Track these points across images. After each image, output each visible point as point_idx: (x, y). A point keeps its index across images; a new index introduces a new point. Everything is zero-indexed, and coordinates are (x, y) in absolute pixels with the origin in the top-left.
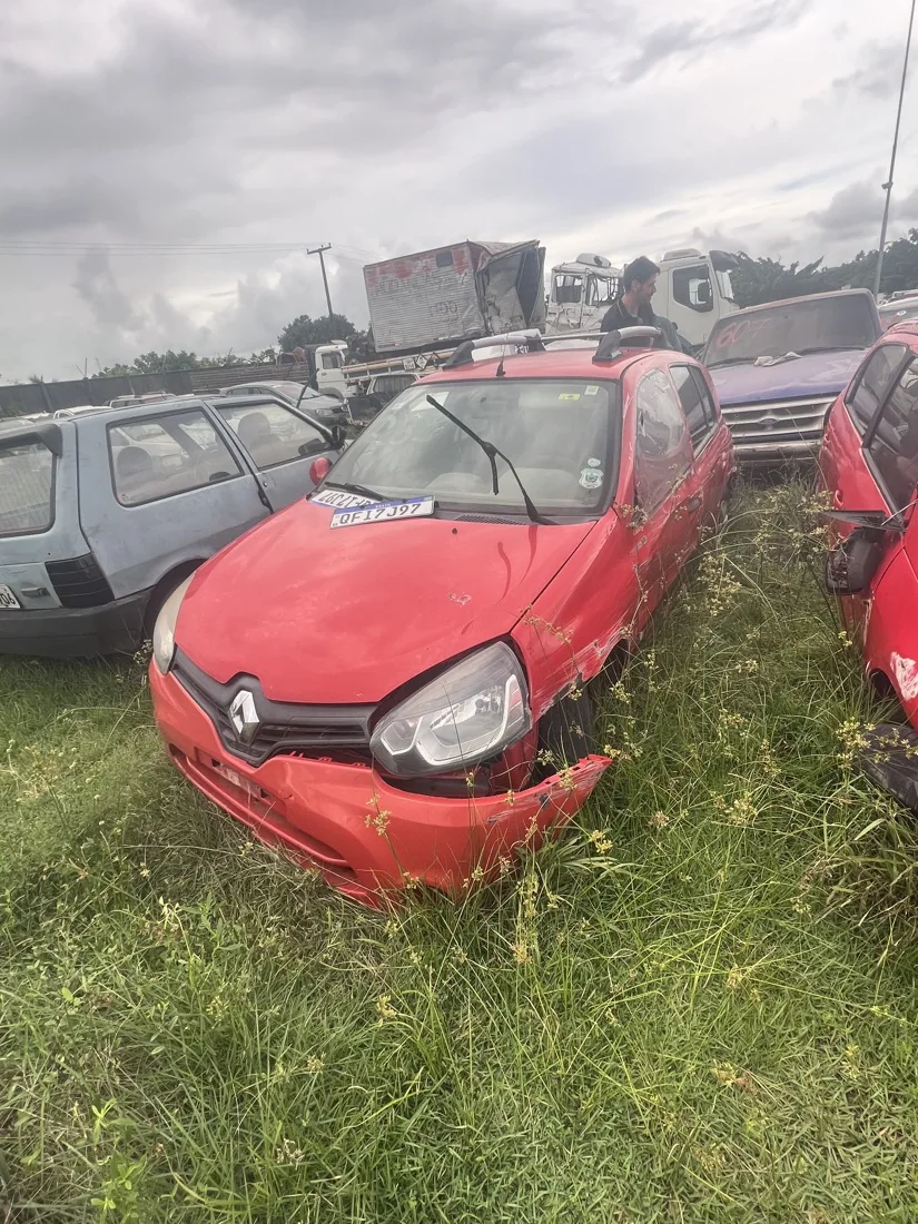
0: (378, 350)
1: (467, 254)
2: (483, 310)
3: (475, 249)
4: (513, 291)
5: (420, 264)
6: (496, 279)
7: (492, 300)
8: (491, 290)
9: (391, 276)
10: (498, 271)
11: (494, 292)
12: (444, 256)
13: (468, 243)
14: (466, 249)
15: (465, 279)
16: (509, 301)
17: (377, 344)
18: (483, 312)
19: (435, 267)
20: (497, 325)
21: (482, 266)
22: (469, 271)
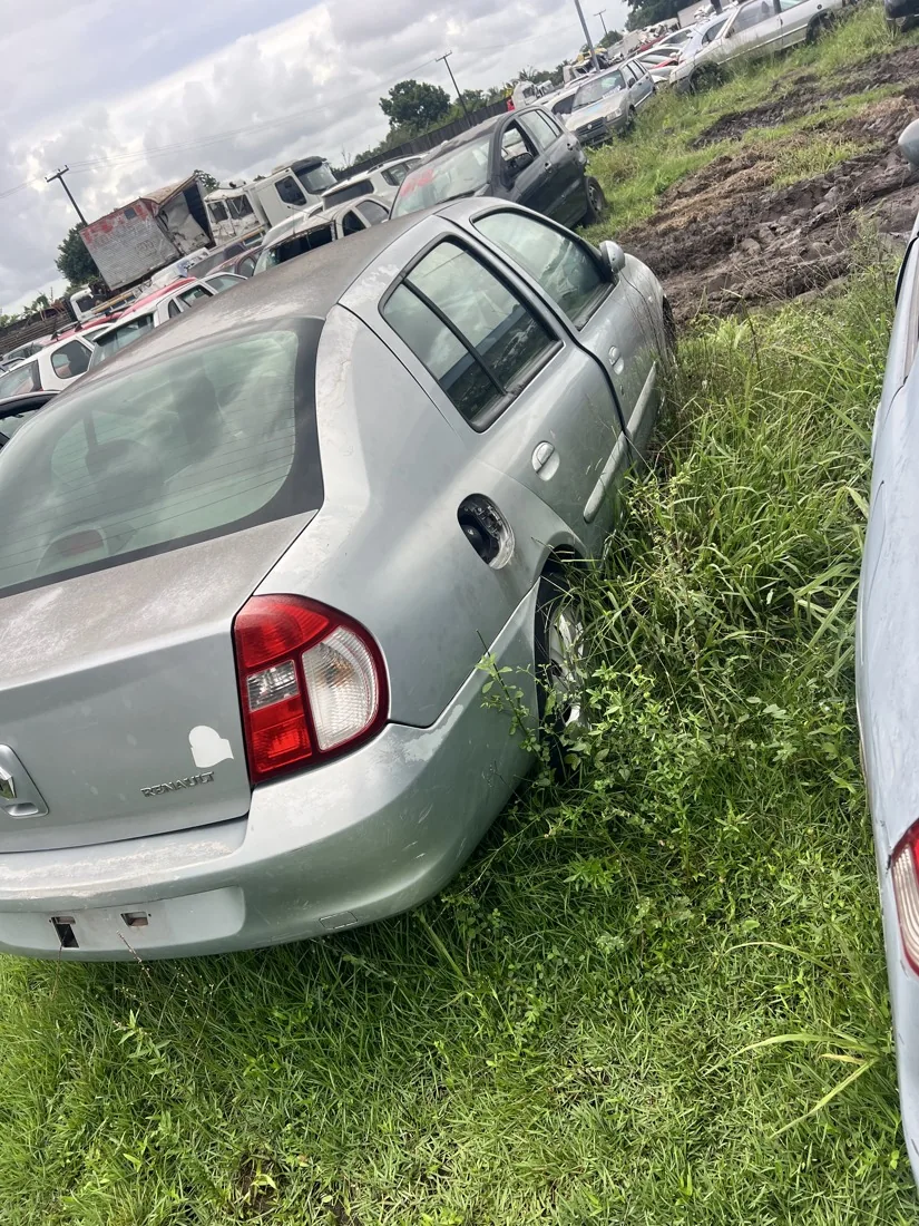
0: (112, 289)
1: (143, 206)
2: (172, 240)
3: (147, 202)
4: (190, 217)
5: (116, 220)
6: (172, 215)
7: (175, 231)
8: (170, 224)
9: (100, 233)
10: (171, 210)
11: (175, 224)
12: (129, 211)
13: (141, 199)
14: (141, 203)
15: (149, 223)
16: (190, 227)
17: (110, 285)
18: (172, 242)
19: (126, 220)
20: (185, 246)
21: (156, 212)
22: (149, 217)
